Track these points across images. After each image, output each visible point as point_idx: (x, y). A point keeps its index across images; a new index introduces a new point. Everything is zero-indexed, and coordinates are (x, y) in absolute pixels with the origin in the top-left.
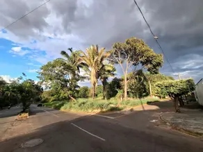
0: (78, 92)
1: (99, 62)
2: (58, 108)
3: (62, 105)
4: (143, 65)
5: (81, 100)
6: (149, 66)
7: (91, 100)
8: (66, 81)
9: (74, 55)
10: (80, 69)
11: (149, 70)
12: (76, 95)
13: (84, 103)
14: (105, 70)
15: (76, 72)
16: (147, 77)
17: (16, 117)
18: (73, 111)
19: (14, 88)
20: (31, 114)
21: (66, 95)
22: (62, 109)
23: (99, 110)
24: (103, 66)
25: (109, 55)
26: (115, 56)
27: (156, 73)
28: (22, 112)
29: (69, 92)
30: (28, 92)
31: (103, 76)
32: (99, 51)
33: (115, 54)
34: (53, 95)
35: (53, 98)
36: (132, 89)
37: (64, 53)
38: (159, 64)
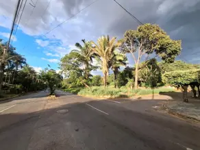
0: (91, 80)
1: (110, 53)
2: (75, 93)
3: (79, 91)
4: (157, 53)
5: (94, 88)
6: (164, 54)
7: (102, 88)
8: (81, 71)
9: (87, 46)
10: (93, 59)
11: (163, 59)
12: (90, 83)
13: (96, 90)
14: (116, 60)
15: (89, 62)
16: (160, 67)
17: (48, 98)
18: (87, 96)
19: (44, 76)
20: (57, 96)
21: (81, 83)
22: (79, 94)
23: (109, 96)
24: (115, 55)
25: (120, 44)
26: (126, 44)
27: (171, 62)
28: (51, 95)
29: (84, 80)
30: (53, 80)
31: (114, 66)
32: (110, 41)
33: (127, 42)
34: (70, 83)
35: (70, 85)
36: (144, 79)
37: (78, 45)
38: (175, 52)
